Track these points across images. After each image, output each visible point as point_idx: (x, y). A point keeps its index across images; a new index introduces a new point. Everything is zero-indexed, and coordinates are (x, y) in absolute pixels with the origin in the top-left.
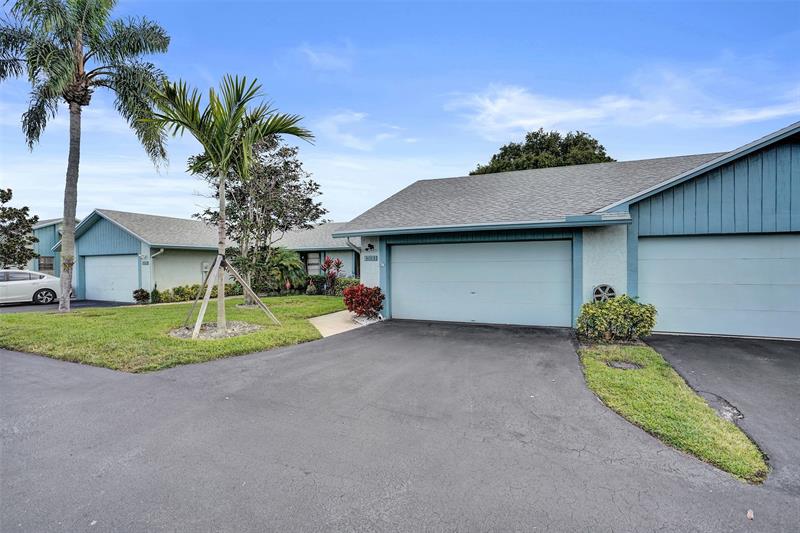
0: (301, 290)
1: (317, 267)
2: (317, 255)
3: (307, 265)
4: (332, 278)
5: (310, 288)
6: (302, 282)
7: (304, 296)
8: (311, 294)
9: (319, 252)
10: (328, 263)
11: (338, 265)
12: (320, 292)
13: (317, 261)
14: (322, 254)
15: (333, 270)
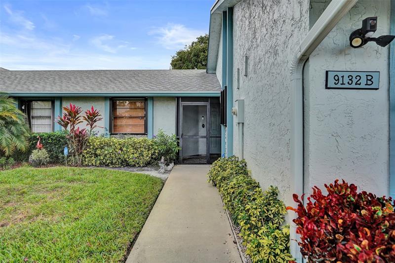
0: (20, 157)
1: (47, 122)
2: (48, 105)
3: (29, 119)
4: (80, 138)
5: (39, 154)
6: (22, 145)
7: (25, 169)
8: (39, 164)
9: (52, 100)
10: (73, 115)
11: (92, 118)
12: (55, 160)
13: (47, 113)
14: (57, 104)
15: (82, 125)
